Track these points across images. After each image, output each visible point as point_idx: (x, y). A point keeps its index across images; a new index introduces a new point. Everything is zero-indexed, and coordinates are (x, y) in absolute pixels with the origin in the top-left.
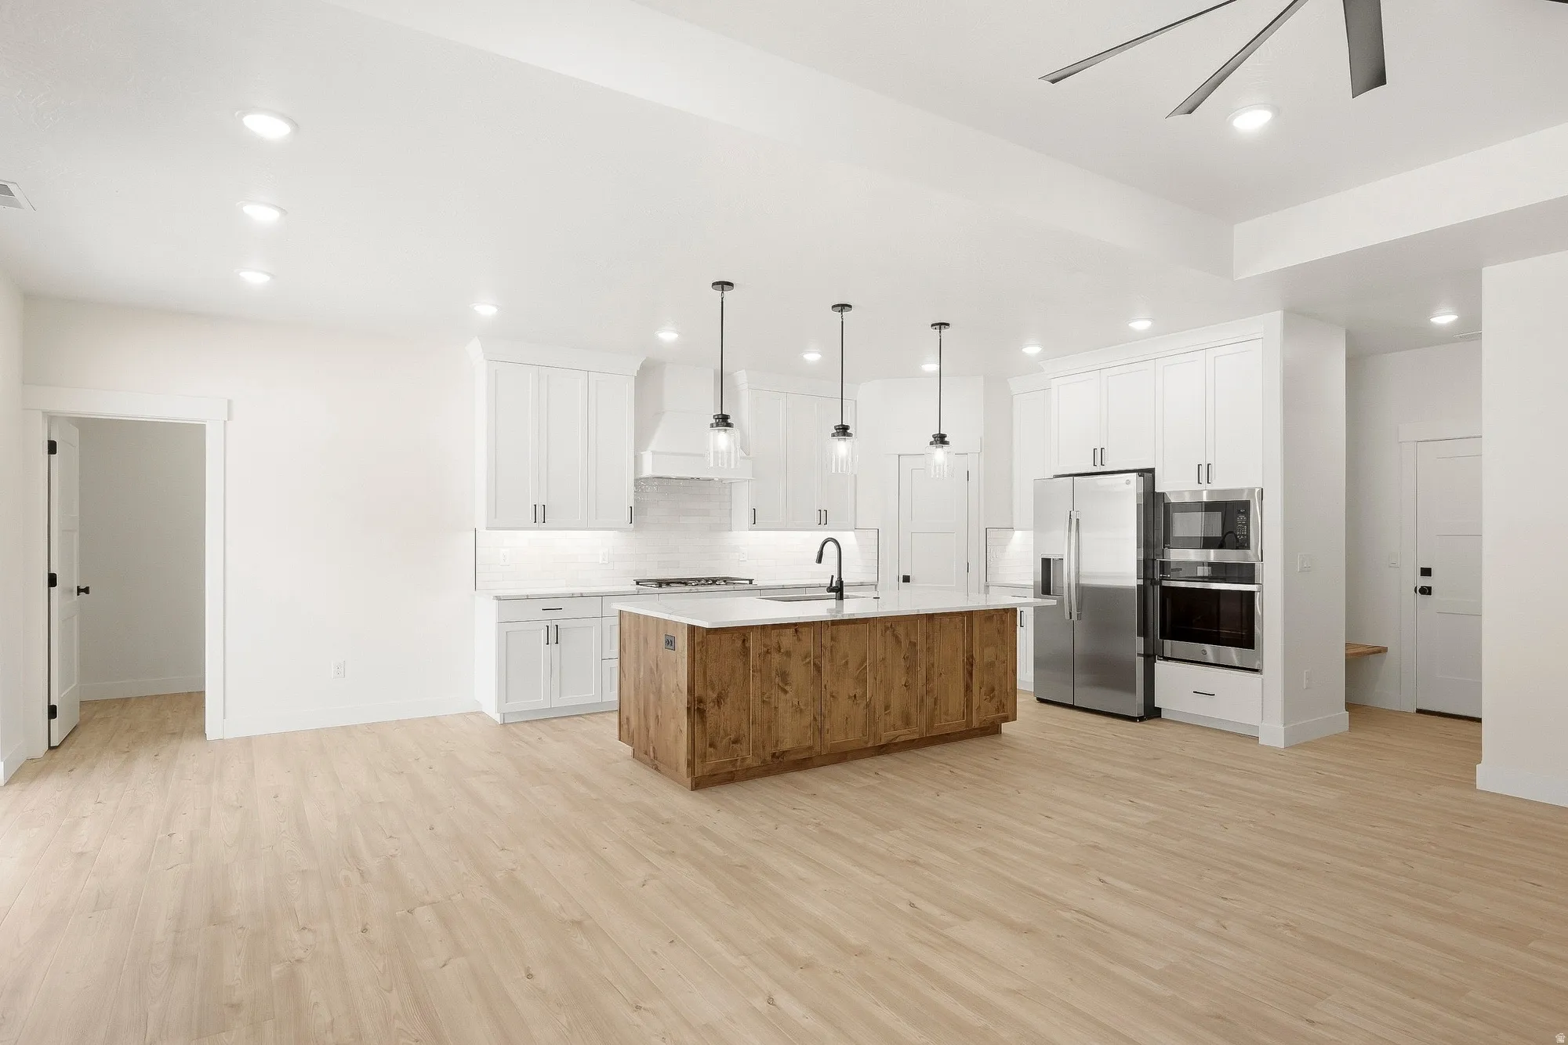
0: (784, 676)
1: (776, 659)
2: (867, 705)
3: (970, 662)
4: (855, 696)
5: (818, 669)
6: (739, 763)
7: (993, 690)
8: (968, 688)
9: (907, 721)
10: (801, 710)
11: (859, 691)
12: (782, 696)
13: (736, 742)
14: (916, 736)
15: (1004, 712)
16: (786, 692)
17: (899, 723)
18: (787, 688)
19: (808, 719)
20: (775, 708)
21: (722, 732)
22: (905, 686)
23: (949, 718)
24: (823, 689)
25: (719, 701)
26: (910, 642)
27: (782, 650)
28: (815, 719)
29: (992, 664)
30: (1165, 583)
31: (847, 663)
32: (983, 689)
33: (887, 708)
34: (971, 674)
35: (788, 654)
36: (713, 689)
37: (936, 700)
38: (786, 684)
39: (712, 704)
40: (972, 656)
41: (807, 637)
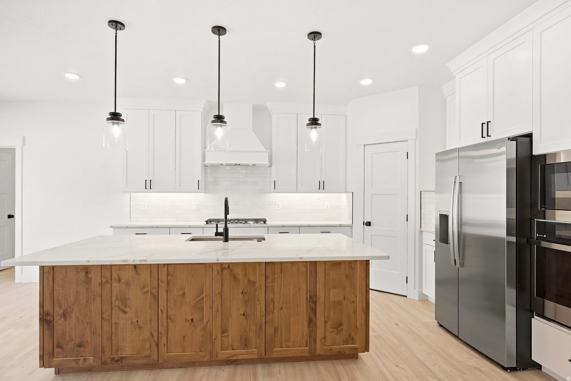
0: (124, 300)
1: (116, 287)
2: (204, 328)
3: (313, 300)
4: (192, 320)
5: (157, 298)
6: (81, 362)
7: (341, 324)
8: (311, 322)
9: (245, 343)
10: (140, 328)
11: (196, 317)
12: (122, 315)
13: (80, 345)
14: (256, 357)
15: (353, 344)
16: (125, 312)
17: (236, 344)
18: (127, 309)
19: (146, 334)
20: (116, 323)
21: (68, 338)
22: (244, 315)
23: (290, 344)
24: (160, 312)
25: (64, 315)
26: (249, 280)
27: (122, 281)
28: (152, 335)
29: (340, 303)
30: (544, 244)
31: (184, 294)
32: (329, 325)
33: (224, 331)
34: (314, 311)
35: (128, 284)
36: (60, 307)
37: (276, 330)
38: (126, 307)
39: (58, 317)
40: (315, 295)
41: (145, 275)
